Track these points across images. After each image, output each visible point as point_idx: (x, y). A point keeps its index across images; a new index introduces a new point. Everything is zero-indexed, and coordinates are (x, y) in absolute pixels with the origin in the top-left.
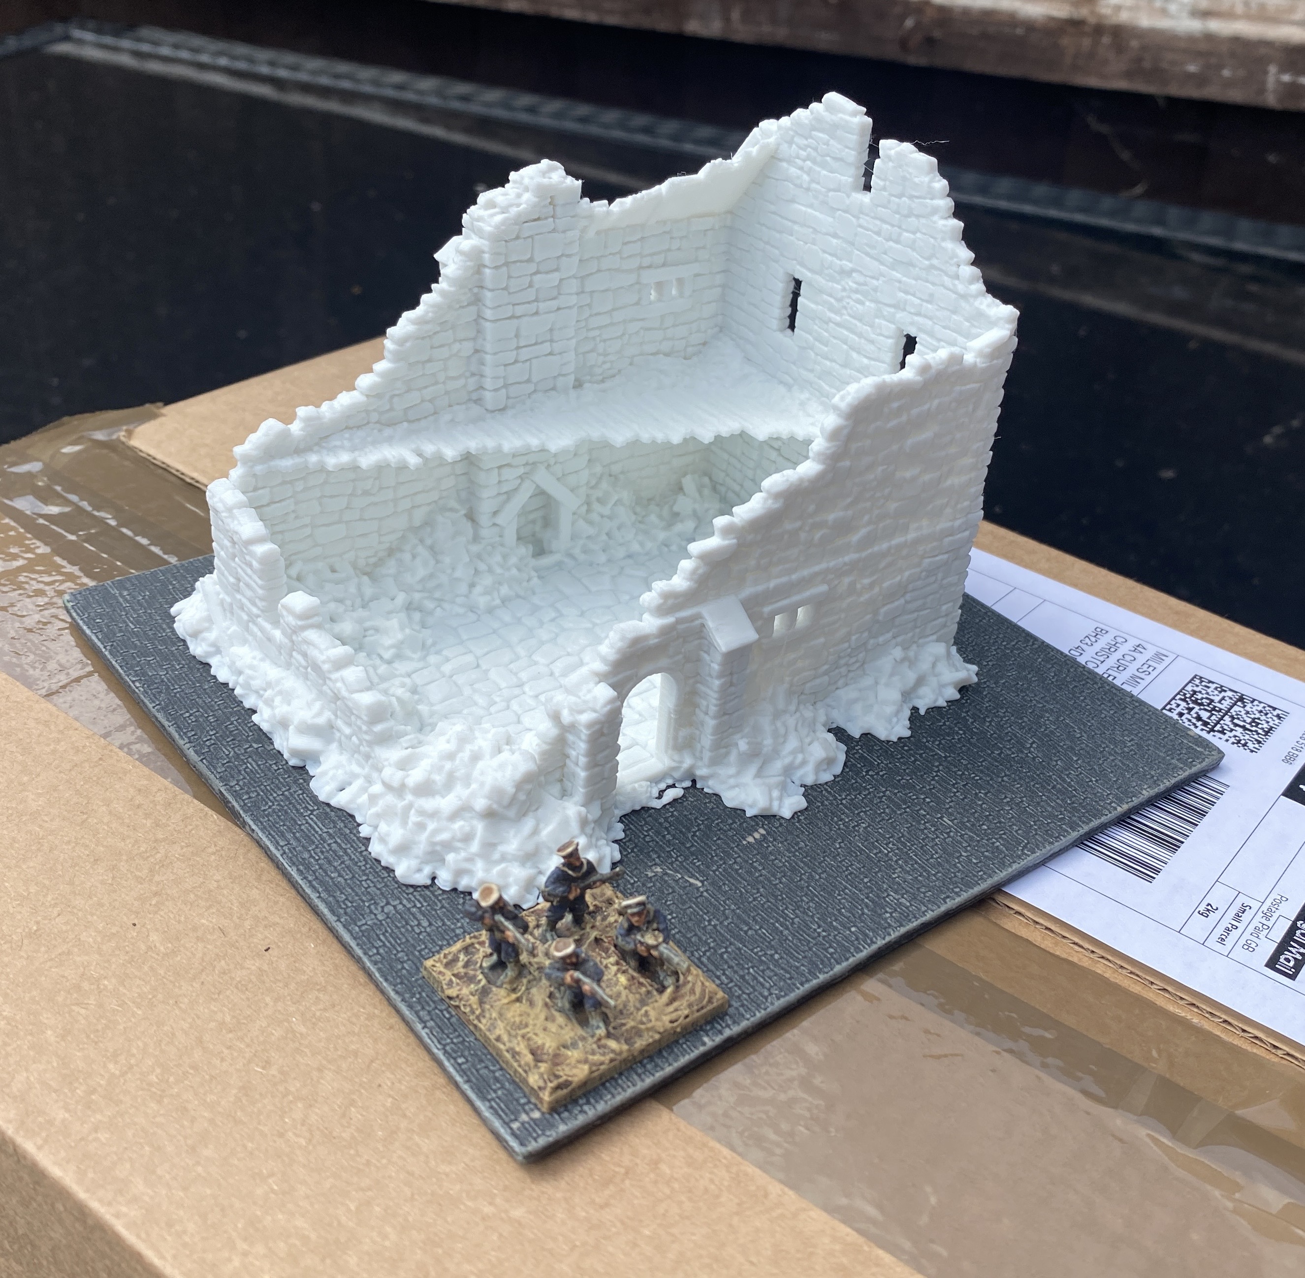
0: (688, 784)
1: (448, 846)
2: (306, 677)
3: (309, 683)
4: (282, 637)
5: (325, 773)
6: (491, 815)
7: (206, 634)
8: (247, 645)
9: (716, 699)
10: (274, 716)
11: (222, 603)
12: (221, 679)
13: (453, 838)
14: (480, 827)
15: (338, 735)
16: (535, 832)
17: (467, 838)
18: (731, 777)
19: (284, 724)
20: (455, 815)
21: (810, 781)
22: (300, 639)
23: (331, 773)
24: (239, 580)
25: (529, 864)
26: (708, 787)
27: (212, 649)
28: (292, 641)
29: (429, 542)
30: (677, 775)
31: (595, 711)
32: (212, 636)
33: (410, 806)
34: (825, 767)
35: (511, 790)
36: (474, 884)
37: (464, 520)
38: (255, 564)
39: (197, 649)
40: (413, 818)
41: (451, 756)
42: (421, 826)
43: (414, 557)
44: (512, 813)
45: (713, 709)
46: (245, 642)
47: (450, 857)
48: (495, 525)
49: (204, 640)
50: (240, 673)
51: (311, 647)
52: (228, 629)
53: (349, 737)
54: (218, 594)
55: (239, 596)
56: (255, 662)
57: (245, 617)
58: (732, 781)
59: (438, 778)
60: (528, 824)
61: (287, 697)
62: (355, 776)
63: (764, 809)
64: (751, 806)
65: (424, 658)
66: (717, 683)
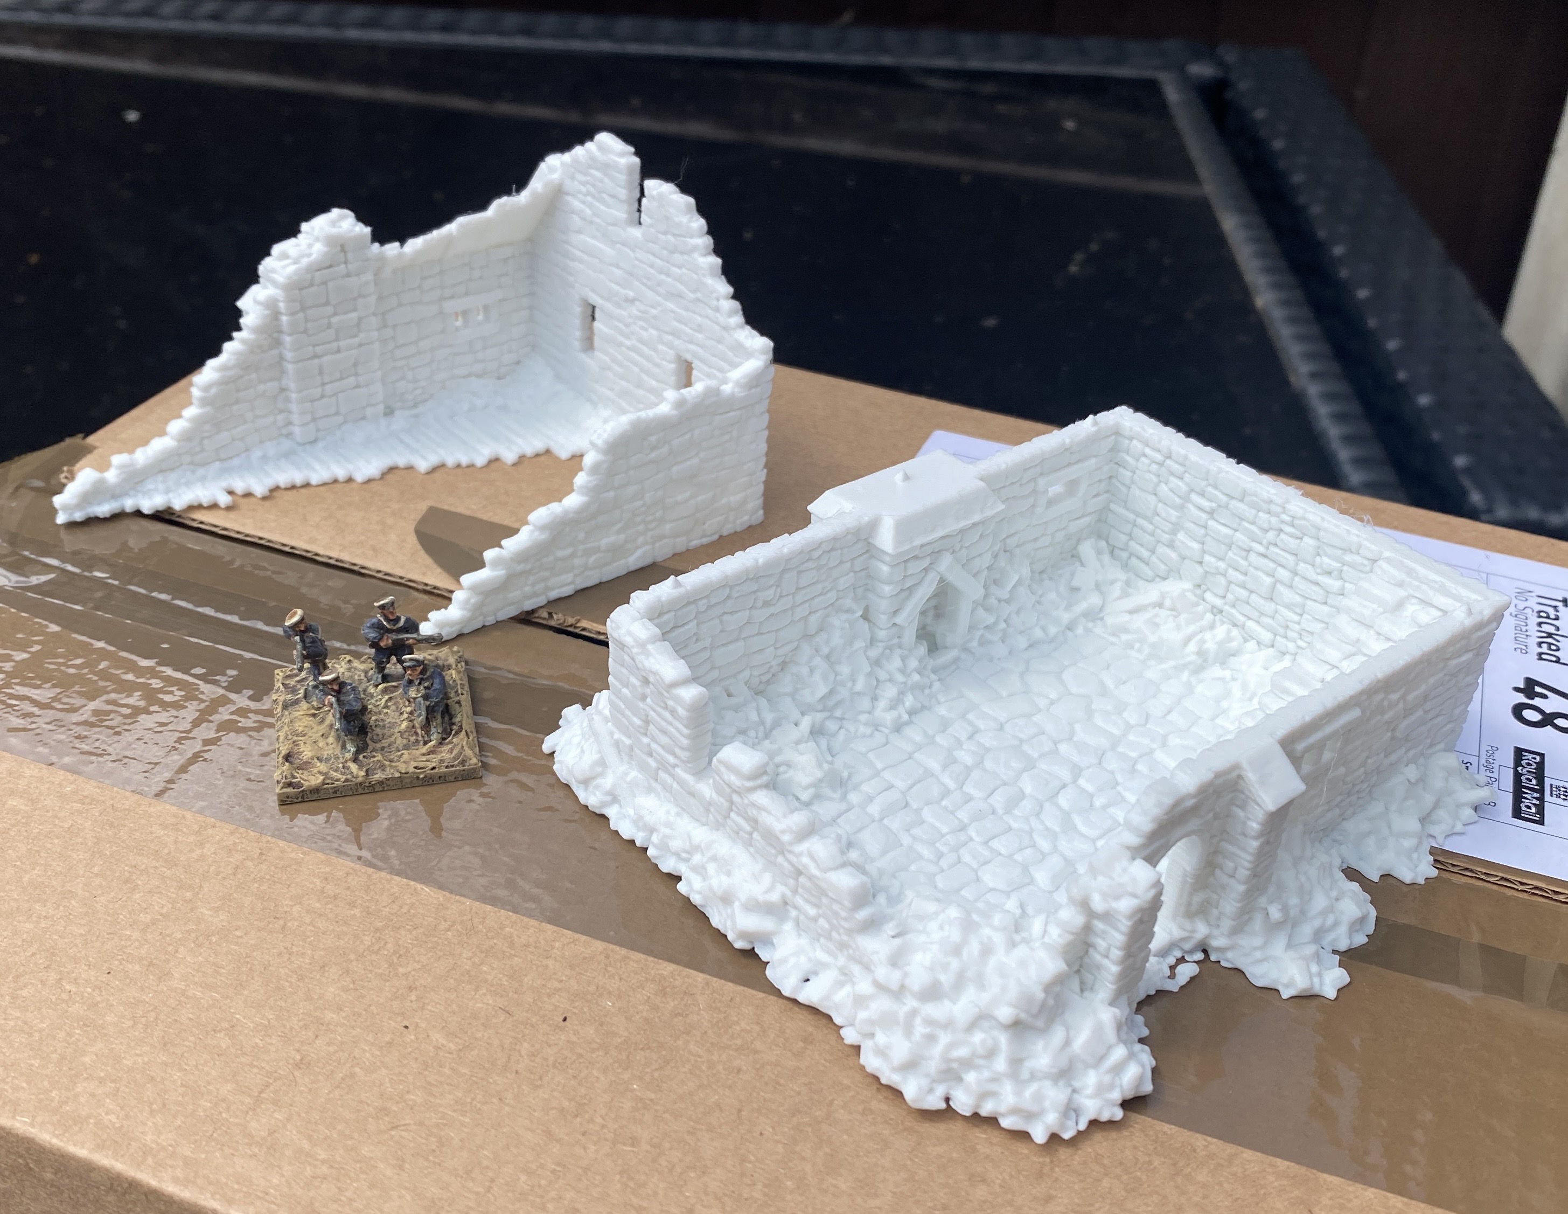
0: (1199, 956)
1: (968, 1064)
2: (749, 843)
3: (752, 850)
4: (714, 795)
5: (783, 961)
6: (1017, 1027)
7: (599, 781)
8: (653, 795)
9: (1250, 862)
10: (711, 888)
11: (617, 744)
12: (626, 835)
13: (974, 1055)
14: (1003, 1039)
15: (794, 913)
16: (1067, 1043)
17: (991, 1054)
18: (1256, 949)
19: (726, 899)
20: (972, 1026)
21: (1343, 946)
22: (746, 801)
23: (792, 961)
24: (647, 722)
25: (1061, 1083)
26: (1227, 960)
27: (609, 798)
28: (732, 802)
29: (826, 650)
30: (1187, 946)
31: (1135, 896)
32: (608, 782)
33: (914, 1013)
34: (1358, 927)
35: (1040, 995)
36: (1002, 1108)
37: (861, 620)
38: (681, 711)
39: (590, 798)
40: (920, 1029)
41: (957, 951)
42: (931, 1039)
43: (812, 671)
44: (1040, 1023)
45: (1243, 873)
46: (650, 790)
47: (971, 1077)
48: (894, 624)
49: (597, 787)
50: (652, 830)
51: (764, 814)
52: (627, 774)
53: (815, 920)
54: (612, 734)
55: (646, 740)
56: (671, 819)
57: (653, 764)
58: (1258, 955)
59: (946, 979)
60: (1058, 1035)
61: (725, 866)
62: (825, 966)
63: (1305, 990)
64: (1287, 986)
65: (844, 797)
66: (1255, 844)
